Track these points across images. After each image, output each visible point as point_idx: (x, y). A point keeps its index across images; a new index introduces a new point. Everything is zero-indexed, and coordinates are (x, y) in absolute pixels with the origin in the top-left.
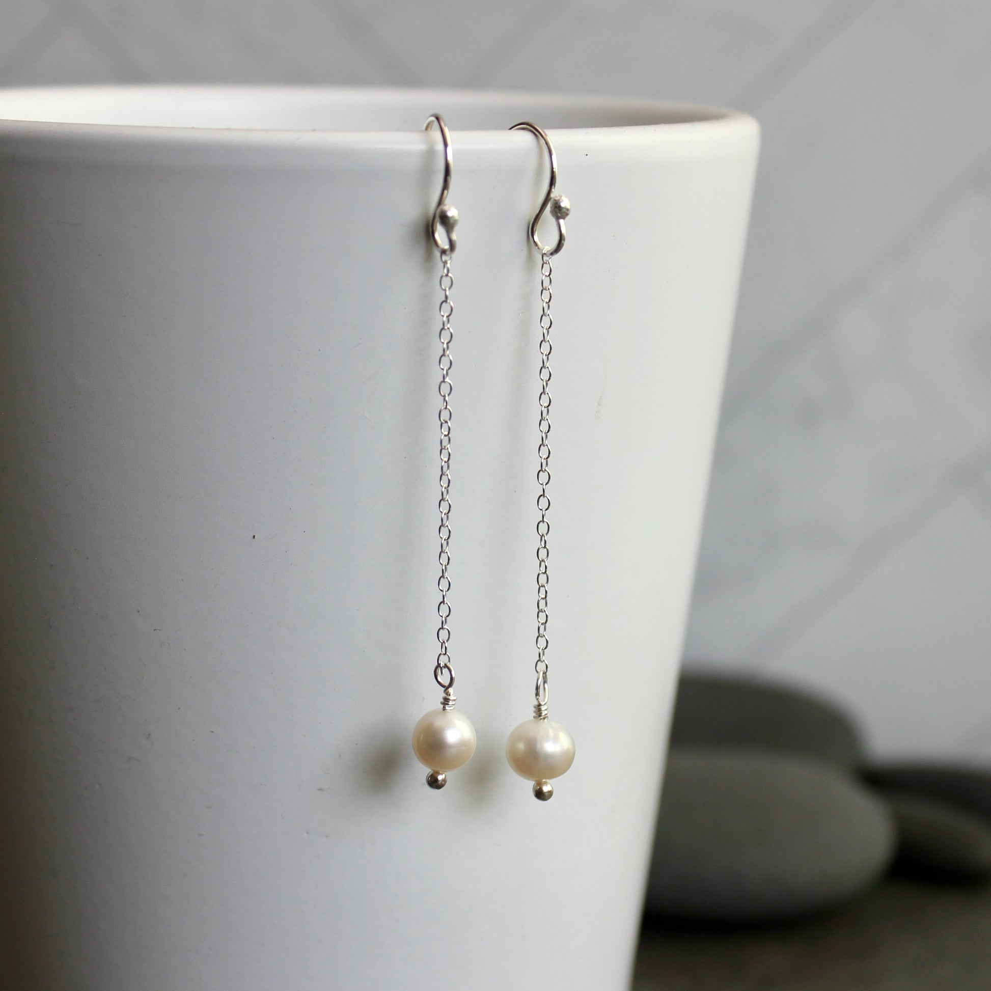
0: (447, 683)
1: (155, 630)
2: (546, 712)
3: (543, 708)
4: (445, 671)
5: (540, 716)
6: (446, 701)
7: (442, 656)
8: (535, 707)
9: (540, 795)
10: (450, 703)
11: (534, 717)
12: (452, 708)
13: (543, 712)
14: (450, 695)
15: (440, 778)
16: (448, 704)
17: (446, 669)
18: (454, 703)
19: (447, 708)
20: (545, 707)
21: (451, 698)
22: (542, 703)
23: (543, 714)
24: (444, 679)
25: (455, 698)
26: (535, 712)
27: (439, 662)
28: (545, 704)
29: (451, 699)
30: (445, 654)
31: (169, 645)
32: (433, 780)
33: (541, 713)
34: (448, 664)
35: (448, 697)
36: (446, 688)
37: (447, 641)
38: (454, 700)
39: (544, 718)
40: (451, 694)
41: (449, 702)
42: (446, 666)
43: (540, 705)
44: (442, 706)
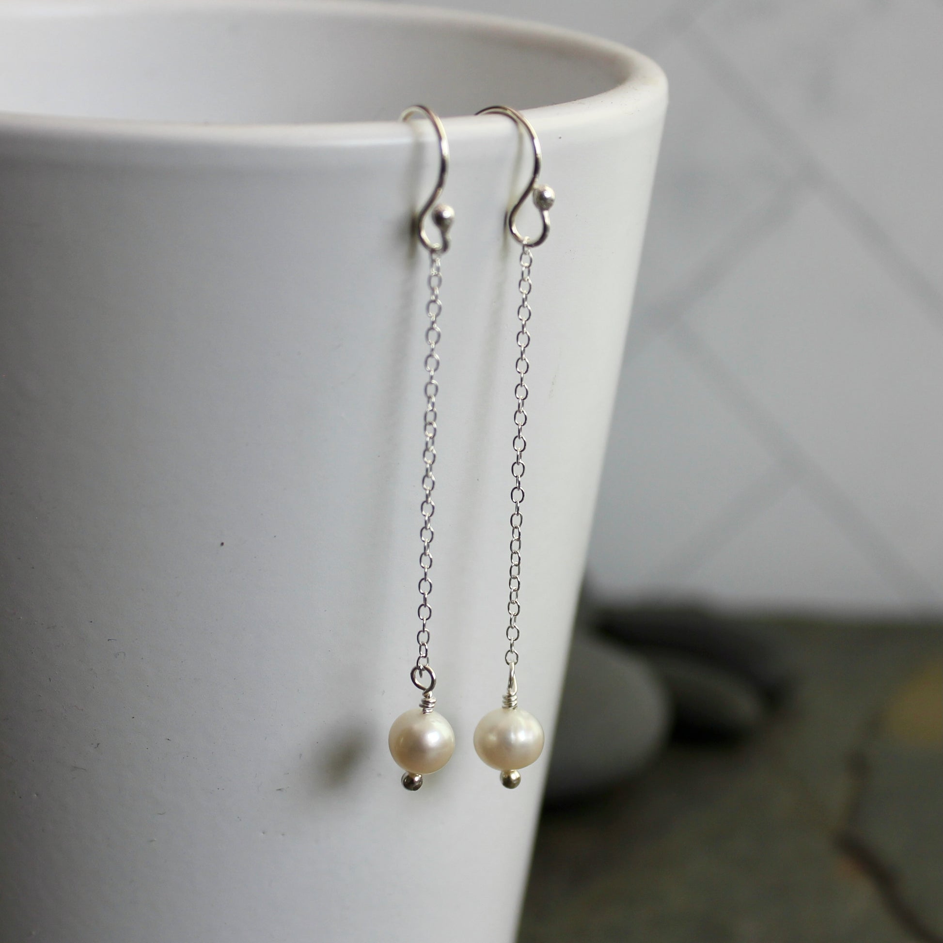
0: (427, 686)
1: (109, 640)
2: (516, 702)
3: (513, 699)
4: (425, 673)
5: (510, 706)
6: (425, 704)
7: (421, 659)
8: (505, 698)
9: (508, 783)
10: (430, 706)
11: (504, 708)
12: (431, 711)
13: (513, 703)
14: (429, 697)
15: (417, 779)
16: (428, 707)
17: (426, 671)
18: (433, 705)
19: (427, 711)
20: (515, 697)
21: (431, 700)
22: (513, 694)
23: (513, 704)
24: (424, 681)
25: (434, 700)
26: (504, 702)
27: (419, 665)
28: (515, 694)
29: (431, 702)
30: (425, 657)
31: (125, 655)
32: (409, 782)
33: (511, 704)
34: (427, 666)
35: (427, 700)
36: (426, 692)
37: (427, 643)
38: (434, 703)
39: (514, 709)
40: (431, 696)
41: (428, 705)
42: (425, 668)
43: (510, 696)
44: (422, 709)
